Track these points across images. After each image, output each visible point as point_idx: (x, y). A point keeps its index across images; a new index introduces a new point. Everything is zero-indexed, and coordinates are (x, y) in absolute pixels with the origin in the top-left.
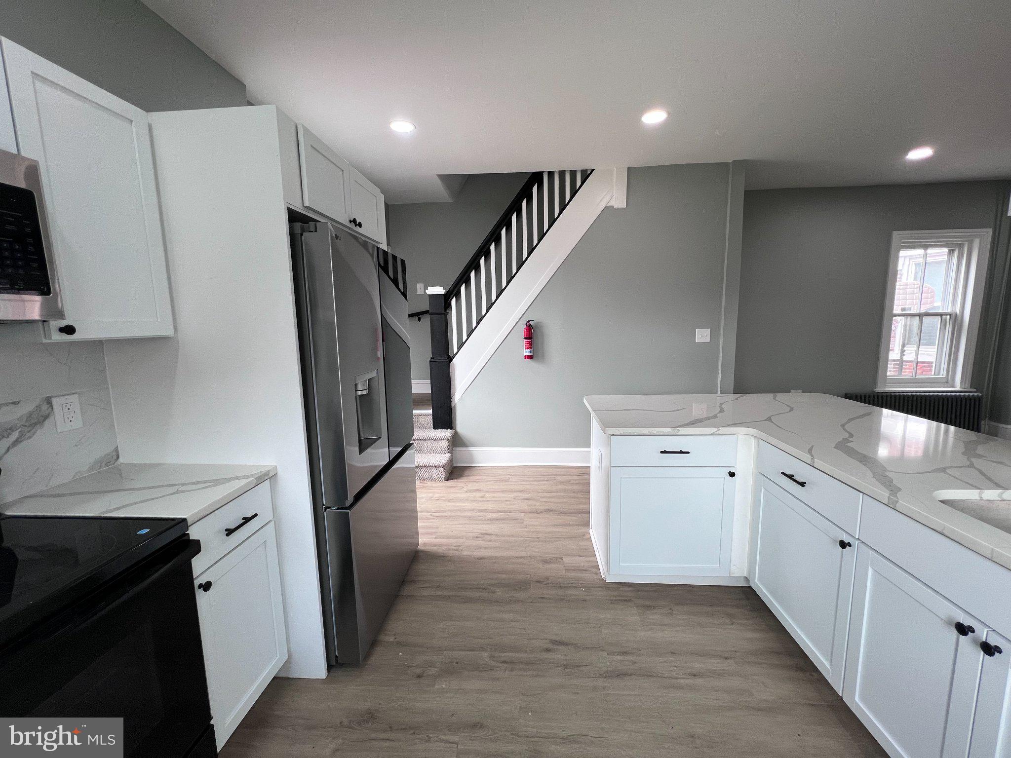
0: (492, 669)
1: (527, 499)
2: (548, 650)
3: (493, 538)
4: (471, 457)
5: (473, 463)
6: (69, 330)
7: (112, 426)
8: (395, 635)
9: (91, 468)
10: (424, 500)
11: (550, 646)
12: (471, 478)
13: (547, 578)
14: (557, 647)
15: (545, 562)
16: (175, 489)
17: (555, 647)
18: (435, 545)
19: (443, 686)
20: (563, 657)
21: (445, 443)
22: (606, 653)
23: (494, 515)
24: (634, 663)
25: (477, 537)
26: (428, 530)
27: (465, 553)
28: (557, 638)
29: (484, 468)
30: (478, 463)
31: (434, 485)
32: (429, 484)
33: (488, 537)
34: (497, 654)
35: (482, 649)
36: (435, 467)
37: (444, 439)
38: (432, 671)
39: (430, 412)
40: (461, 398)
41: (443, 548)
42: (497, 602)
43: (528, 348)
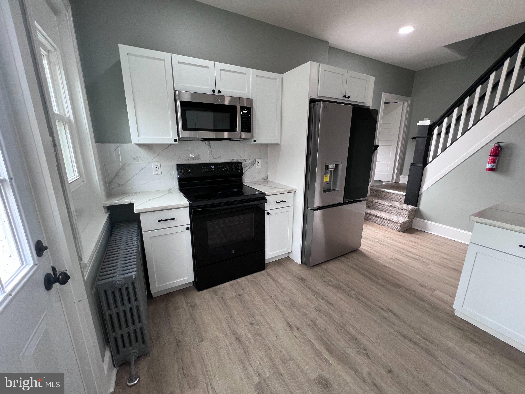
0: (352, 297)
1: (444, 258)
2: (383, 309)
3: (401, 263)
4: (425, 226)
5: (425, 230)
6: (255, 141)
7: (267, 169)
8: (327, 268)
9: (261, 179)
10: (379, 235)
11: (385, 309)
12: (417, 236)
13: (415, 291)
14: (389, 312)
15: (422, 286)
16: (270, 187)
17: (387, 311)
18: (368, 252)
19: (330, 289)
20: (387, 316)
21: (407, 213)
22: (414, 331)
23: (411, 255)
24: (427, 345)
25: (392, 259)
26: (370, 246)
27: (379, 261)
28: (391, 309)
29: (432, 235)
30: (430, 231)
31: (391, 231)
32: (389, 230)
33: (399, 262)
34: (358, 295)
35: (354, 290)
36: (395, 222)
37: (406, 210)
38: (330, 283)
39: (405, 194)
40: (427, 190)
41: (371, 254)
42: (377, 283)
43: (491, 163)
